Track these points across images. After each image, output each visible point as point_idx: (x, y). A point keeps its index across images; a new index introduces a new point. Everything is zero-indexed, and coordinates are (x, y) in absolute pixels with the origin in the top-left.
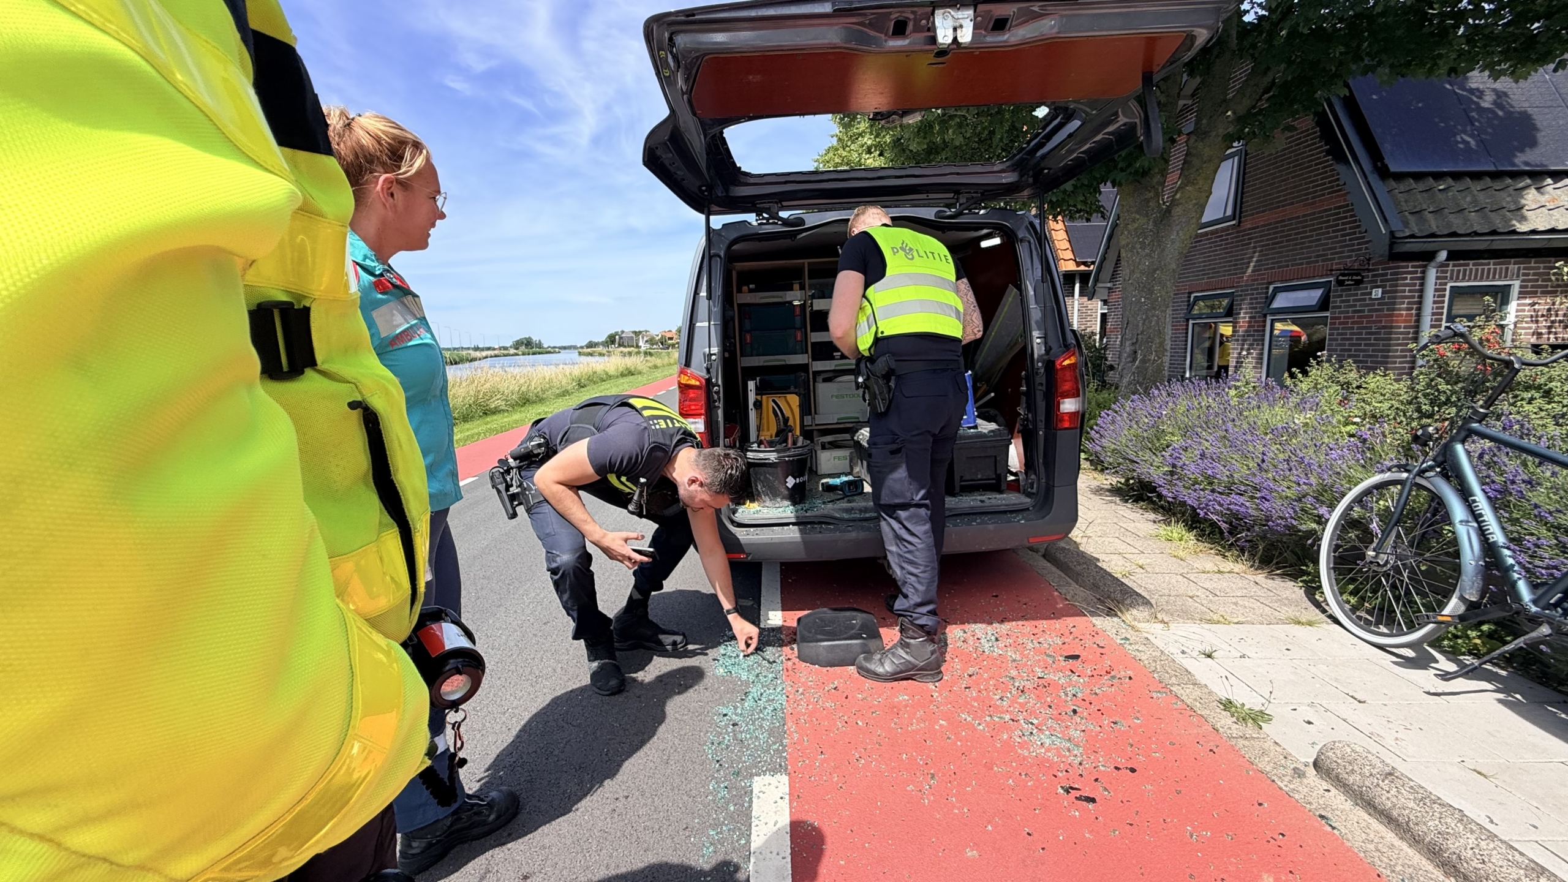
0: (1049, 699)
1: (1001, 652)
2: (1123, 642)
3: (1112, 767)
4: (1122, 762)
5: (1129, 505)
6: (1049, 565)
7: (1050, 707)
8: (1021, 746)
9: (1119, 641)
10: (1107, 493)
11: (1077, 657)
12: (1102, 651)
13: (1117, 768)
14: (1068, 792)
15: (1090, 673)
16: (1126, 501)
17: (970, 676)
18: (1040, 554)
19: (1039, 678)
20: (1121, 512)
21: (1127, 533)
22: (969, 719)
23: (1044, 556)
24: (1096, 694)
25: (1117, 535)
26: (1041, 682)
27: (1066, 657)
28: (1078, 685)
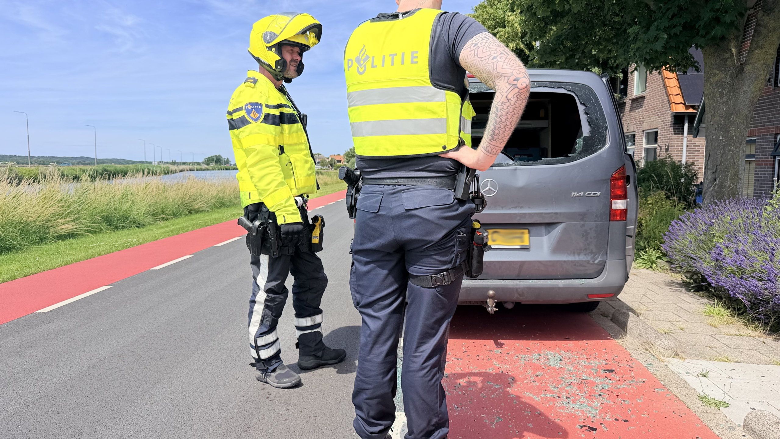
0: (585, 389)
1: (561, 366)
2: (648, 365)
3: (614, 419)
4: (620, 417)
5: (691, 294)
6: (613, 324)
7: (585, 392)
8: (560, 408)
9: (645, 365)
10: (677, 285)
11: (612, 371)
12: (631, 369)
13: (616, 420)
14: (582, 427)
15: (618, 379)
16: (690, 291)
17: (537, 376)
18: (609, 318)
19: (583, 379)
20: (683, 298)
21: (681, 310)
22: (531, 395)
23: (611, 320)
24: (617, 388)
25: (673, 311)
26: (583, 381)
27: (605, 370)
28: (608, 384)
